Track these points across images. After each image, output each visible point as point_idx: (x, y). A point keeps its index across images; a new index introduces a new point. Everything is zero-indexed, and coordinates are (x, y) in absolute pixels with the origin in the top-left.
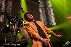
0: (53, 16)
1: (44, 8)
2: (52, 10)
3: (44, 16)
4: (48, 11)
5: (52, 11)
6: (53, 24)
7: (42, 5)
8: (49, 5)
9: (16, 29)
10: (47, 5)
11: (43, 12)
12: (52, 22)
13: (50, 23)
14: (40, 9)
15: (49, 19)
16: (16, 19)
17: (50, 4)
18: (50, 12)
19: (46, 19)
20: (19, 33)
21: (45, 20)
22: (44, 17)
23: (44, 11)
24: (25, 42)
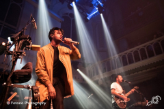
9: (17, 52)
16: (19, 36)
20: (20, 58)
24: (27, 74)
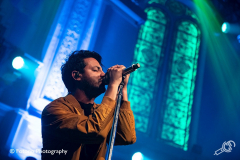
0: (186, 100)
1: (158, 50)
2: (190, 72)
3: (145, 85)
4: (175, 68)
5: (190, 74)
6: (173, 133)
7: (155, 30)
8: (185, 41)
10: (178, 41)
11: (147, 66)
12: (173, 126)
13: (165, 127)
14: (141, 46)
15: (165, 107)
17: (194, 40)
18: (182, 78)
19: (151, 101)
21: (143, 102)
22: (143, 91)
23: (156, 61)
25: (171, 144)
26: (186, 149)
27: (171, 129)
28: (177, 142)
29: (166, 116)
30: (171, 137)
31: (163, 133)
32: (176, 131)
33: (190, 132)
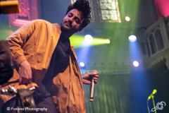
12: (108, 9)
25: (110, 21)
26: (120, 21)
27: (107, 12)
28: (113, 19)
29: (101, 4)
30: (108, 17)
31: (103, 16)
32: (111, 12)
33: (120, 10)
